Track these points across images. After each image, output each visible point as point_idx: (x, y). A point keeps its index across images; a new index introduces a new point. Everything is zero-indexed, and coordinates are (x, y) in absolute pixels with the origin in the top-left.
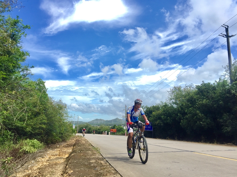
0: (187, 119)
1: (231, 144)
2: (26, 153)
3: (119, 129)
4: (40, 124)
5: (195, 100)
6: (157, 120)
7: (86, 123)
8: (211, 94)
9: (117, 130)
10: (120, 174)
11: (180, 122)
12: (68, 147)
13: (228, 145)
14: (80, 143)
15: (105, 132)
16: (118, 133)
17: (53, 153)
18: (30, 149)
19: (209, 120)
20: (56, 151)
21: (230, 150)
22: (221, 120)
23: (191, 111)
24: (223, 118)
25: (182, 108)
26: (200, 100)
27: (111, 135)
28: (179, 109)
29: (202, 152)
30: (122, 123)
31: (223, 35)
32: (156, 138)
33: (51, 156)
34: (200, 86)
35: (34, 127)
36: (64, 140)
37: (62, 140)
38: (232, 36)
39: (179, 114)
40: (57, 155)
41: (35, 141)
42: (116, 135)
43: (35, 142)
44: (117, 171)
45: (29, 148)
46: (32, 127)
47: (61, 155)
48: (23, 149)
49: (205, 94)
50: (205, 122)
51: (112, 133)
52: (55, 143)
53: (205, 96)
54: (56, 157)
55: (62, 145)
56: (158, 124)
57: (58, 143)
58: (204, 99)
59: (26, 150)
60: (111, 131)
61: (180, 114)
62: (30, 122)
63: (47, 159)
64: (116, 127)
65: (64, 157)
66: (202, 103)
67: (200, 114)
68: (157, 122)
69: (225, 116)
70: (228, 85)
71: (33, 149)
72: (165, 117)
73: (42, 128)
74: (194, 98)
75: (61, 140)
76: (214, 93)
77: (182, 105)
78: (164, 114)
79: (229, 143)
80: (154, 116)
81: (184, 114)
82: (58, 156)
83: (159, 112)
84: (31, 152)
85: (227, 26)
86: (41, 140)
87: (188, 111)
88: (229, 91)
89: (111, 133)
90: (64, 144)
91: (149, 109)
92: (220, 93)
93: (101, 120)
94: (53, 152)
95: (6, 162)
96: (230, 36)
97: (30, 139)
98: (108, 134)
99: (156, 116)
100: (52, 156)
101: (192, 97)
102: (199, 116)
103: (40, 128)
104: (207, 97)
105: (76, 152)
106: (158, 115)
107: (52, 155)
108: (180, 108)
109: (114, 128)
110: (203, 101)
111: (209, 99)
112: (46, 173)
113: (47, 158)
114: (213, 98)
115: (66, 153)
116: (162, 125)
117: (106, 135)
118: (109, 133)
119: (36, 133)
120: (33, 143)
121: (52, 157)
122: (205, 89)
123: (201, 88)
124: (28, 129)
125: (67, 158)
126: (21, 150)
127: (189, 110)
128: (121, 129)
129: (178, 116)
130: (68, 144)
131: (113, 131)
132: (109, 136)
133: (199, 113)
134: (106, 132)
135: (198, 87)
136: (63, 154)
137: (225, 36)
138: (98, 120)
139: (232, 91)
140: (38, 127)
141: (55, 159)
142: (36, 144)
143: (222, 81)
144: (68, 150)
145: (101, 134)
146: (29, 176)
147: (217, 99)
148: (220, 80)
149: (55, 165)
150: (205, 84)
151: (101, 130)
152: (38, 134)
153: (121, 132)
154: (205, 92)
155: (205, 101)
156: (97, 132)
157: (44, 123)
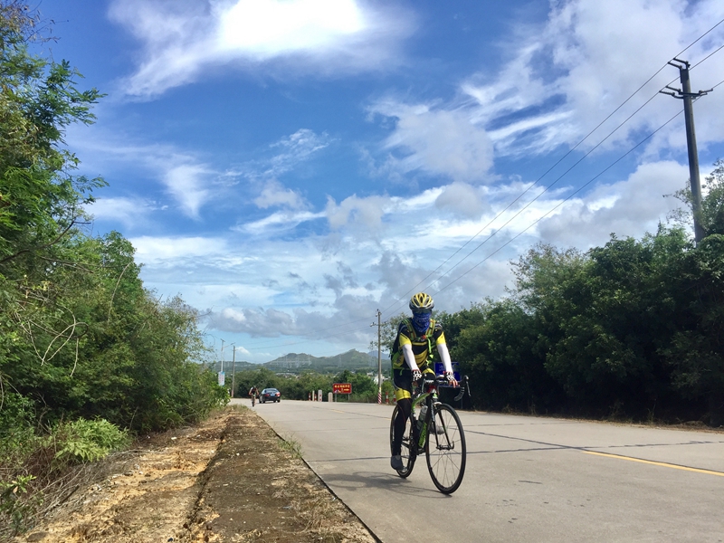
0: (564, 349)
1: (696, 422)
2: (74, 461)
3: (359, 382)
4: (116, 373)
5: (588, 292)
6: (473, 354)
7: (258, 367)
8: (638, 274)
9: (353, 387)
10: (360, 521)
11: (544, 359)
12: (203, 440)
13: (688, 427)
14: (241, 428)
15: (316, 393)
16: (356, 396)
17: (157, 461)
18: (88, 450)
19: (630, 353)
20: (167, 455)
21: (692, 443)
22: (668, 352)
23: (576, 327)
24: (673, 345)
25: (549, 318)
26: (603, 291)
27: (336, 403)
28: (540, 321)
29: (611, 450)
30: (368, 366)
31: (672, 91)
32: (473, 410)
33: (152, 470)
34: (602, 249)
35: (96, 382)
36: (192, 421)
37: (186, 420)
38: (700, 93)
39: (540, 336)
40: (169, 467)
41: (103, 425)
42: (351, 402)
43: (102, 429)
44: (351, 512)
45: (85, 446)
46: (90, 383)
47: (183, 466)
48: (66, 449)
49: (619, 272)
50: (619, 356)
51: (338, 394)
52: (165, 431)
53: (619, 280)
54: (167, 471)
55: (185, 434)
56: (478, 365)
57: (173, 428)
58: (616, 288)
59: (76, 454)
60: (335, 389)
61: (544, 334)
62: (84, 369)
63: (140, 479)
64: (349, 379)
65: (192, 473)
66: (612, 300)
67: (603, 335)
68: (475, 362)
69: (680, 340)
70: (689, 246)
71: (95, 450)
72: (499, 344)
73: (122, 387)
74: (586, 286)
75: (181, 419)
76: (648, 271)
77: (551, 307)
78: (495, 337)
79: (694, 422)
80: (465, 343)
81: (556, 334)
82: (173, 470)
83: (479, 329)
84: (91, 458)
85: (686, 63)
86: (120, 422)
87: (567, 325)
88: (691, 263)
89: (334, 397)
90: (192, 432)
91: (452, 322)
92: (663, 269)
93: (303, 355)
94: (159, 457)
95: (15, 490)
96: (695, 95)
97: (88, 418)
98: (325, 399)
99: (470, 342)
100: (155, 471)
101: (579, 284)
102: (601, 340)
103: (114, 386)
104: (625, 282)
105: (227, 457)
106: (477, 338)
107: (154, 466)
108: (543, 318)
109: (343, 379)
110: (612, 295)
111: (630, 288)
112: (136, 522)
113: (139, 475)
114: (642, 286)
115: (197, 459)
116: (488, 369)
117: (320, 404)
118: (330, 395)
119: (102, 401)
120: (97, 430)
121: (156, 474)
122: (620, 257)
123: (605, 254)
124: (78, 391)
125: (200, 475)
126: (61, 452)
127: (572, 324)
128: (364, 383)
129: (537, 340)
130: (203, 433)
131: (340, 389)
132: (330, 404)
133: (600, 332)
134: (320, 392)
135: (597, 253)
136: (189, 463)
137: (680, 93)
138: (295, 355)
139: (701, 263)
140: (107, 384)
141: (165, 478)
142: (107, 433)
143: (668, 233)
144: (205, 451)
145: (303, 400)
146: (85, 533)
147: (654, 289)
148: (660, 229)
149: (163, 497)
150: (619, 243)
151: (306, 388)
152: (112, 405)
153: (366, 392)
154: (618, 266)
155: (618, 295)
156: (292, 392)
157: (128, 371)
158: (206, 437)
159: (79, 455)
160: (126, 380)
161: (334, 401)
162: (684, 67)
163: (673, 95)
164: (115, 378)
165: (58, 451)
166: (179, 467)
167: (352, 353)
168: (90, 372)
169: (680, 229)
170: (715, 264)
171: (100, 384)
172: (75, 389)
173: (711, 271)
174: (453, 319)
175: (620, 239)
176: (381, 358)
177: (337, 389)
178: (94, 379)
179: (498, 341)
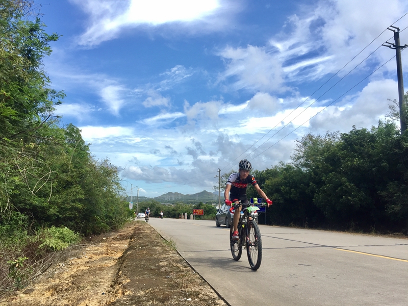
0: (325, 191)
1: (399, 233)
2: (49, 250)
3: (208, 209)
4: (73, 201)
5: (339, 159)
6: (272, 193)
7: (151, 199)
8: (367, 149)
9: (204, 212)
10: (209, 285)
11: (313, 197)
12: (121, 239)
13: (395, 236)
14: (142, 233)
15: (184, 215)
16: (206, 217)
17: (95, 250)
18: (57, 244)
19: (362, 194)
20: (101, 248)
21: (397, 245)
22: (384, 193)
23: (331, 179)
24: (388, 189)
25: (316, 174)
26: (348, 158)
27: (195, 220)
28: (311, 175)
29: (351, 248)
30: (213, 200)
31: (389, 45)
32: (272, 225)
33: (92, 256)
34: (348, 135)
35: (63, 206)
36: (114, 229)
37: (112, 228)
38: (405, 46)
39: (311, 183)
40: (102, 254)
41: (66, 230)
42: (203, 219)
43: (65, 232)
44: (204, 280)
45: (55, 242)
46: (59, 207)
47: (109, 254)
48: (45, 243)
49: (357, 147)
50: (356, 197)
51: (196, 215)
52: (100, 234)
53: (356, 152)
54: (101, 256)
55: (111, 236)
56: (275, 200)
57: (104, 233)
58: (355, 157)
59: (50, 246)
60: (194, 212)
61: (313, 182)
62: (56, 199)
63: (86, 261)
64: (202, 207)
65: (115, 257)
66: (352, 165)
67: (347, 183)
68: (273, 198)
69: (392, 187)
70: (397, 133)
71: (61, 244)
72: (287, 188)
73: (77, 209)
74: (338, 156)
75: (109, 228)
76: (373, 147)
77: (317, 167)
78: (285, 184)
80: (268, 187)
81: (320, 183)
82: (104, 255)
83: (276, 179)
84: (59, 248)
85: (398, 29)
86: (75, 229)
87: (326, 178)
88: (398, 143)
90: (115, 235)
91: (260, 175)
92: (382, 147)
93: (176, 194)
94: (96, 248)
95: (17, 265)
96: (402, 47)
97: (57, 226)
98: (189, 218)
99: (271, 187)
100: (94, 256)
101: (334, 155)
102: (346, 186)
103: (73, 208)
104: (360, 154)
105: (134, 249)
106: (275, 185)
107: (93, 254)
108: (313, 173)
109: (198, 208)
110: (352, 161)
111: (363, 157)
112: (84, 284)
113: (86, 258)
114: (370, 156)
115: (117, 250)
116: (281, 202)
117: (186, 220)
118: (192, 216)
119: (66, 217)
120: (62, 233)
121: (95, 258)
122: (357, 139)
123: (349, 138)
124: (52, 211)
125: (119, 258)
126: (42, 245)
127: (329, 177)
128: (210, 209)
129: (308, 186)
130: (121, 235)
131: (197, 212)
132: (191, 221)
133: (345, 182)
134: (186, 214)
135: (345, 137)
136: (113, 252)
137: (394, 46)
138: (172, 193)
139: (404, 143)
140: (69, 208)
141: (100, 260)
142: (68, 235)
143: (385, 126)
144: (122, 246)
145: (176, 218)
146: (56, 290)
147: (376, 158)
148: (380, 124)
149: (99, 270)
150: (358, 131)
151: (178, 212)
152: (70, 219)
153: (212, 214)
154: (356, 145)
155: (356, 161)
156: (170, 214)
157: (80, 200)
158: (123, 238)
159: (52, 246)
160: (79, 206)
161: (194, 219)
162: (396, 31)
163: (390, 47)
164: (73, 204)
165: (40, 244)
166: (108, 254)
167: (204, 193)
168: (59, 201)
169: (392, 124)
175: (357, 129)
176: (220, 196)
177: (195, 212)
178: (61, 205)
179: (287, 186)
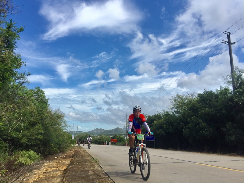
0: (189, 128)
2: (21, 165)
4: (37, 135)
5: (197, 109)
6: (158, 129)
7: (86, 133)
8: (214, 103)
9: (118, 140)
11: (182, 131)
13: (231, 155)
14: (79, 154)
15: (105, 142)
16: (118, 143)
17: (50, 165)
18: (26, 161)
19: (211, 129)
20: (53, 163)
21: (232, 161)
22: (224, 129)
24: (226, 127)
25: (184, 117)
26: (202, 108)
27: (112, 146)
28: (181, 118)
29: (205, 163)
30: (123, 133)
31: (225, 42)
32: (158, 149)
34: (201, 94)
36: (62, 151)
37: (61, 151)
38: (234, 43)
39: (181, 123)
40: (54, 167)
41: (32, 152)
42: (117, 145)
43: (31, 154)
45: (25, 160)
46: (28, 138)
48: (19, 161)
49: (207, 102)
50: (207, 131)
51: (113, 143)
52: (53, 155)
53: (207, 104)
54: (53, 169)
55: (60, 156)
56: (160, 133)
57: (56, 154)
58: (206, 107)
59: (22, 162)
61: (183, 123)
62: (26, 133)
63: (44, 172)
64: (116, 137)
65: (62, 170)
66: (205, 112)
67: (202, 123)
69: (229, 125)
70: (231, 93)
71: (29, 161)
72: (167, 126)
73: (39, 139)
74: (196, 107)
75: (59, 151)
76: (217, 102)
77: (185, 114)
78: (166, 123)
79: (233, 153)
81: (186, 123)
82: (55, 168)
83: (160, 121)
84: (27, 164)
85: (229, 33)
86: (38, 152)
87: (190, 120)
88: (231, 99)
89: (111, 143)
90: (62, 155)
91: (151, 118)
92: (222, 101)
93: (101, 129)
95: (1, 175)
96: (232, 43)
97: (27, 150)
98: (108, 144)
99: (157, 125)
100: (49, 169)
101: (194, 106)
102: (202, 125)
103: (36, 139)
104: (210, 105)
105: (74, 164)
106: (160, 124)
107: (49, 167)
109: (114, 138)
110: (205, 110)
111: (211, 108)
113: (44, 170)
114: (215, 107)
115: (63, 165)
116: (163, 134)
117: (106, 146)
118: (110, 143)
119: (32, 144)
120: (29, 154)
121: (49, 170)
122: (207, 97)
123: (203, 96)
124: (24, 141)
125: (64, 170)
126: (17, 162)
127: (192, 119)
128: (121, 139)
129: (179, 124)
130: (66, 156)
131: (113, 141)
132: (110, 146)
133: (201, 122)
134: (106, 142)
135: (200, 95)
136: (61, 166)
137: (227, 43)
138: (98, 129)
139: (235, 99)
140: (34, 138)
141: (52, 171)
142: (33, 155)
143: (224, 89)
144: (66, 162)
145: (101, 144)
147: (219, 108)
148: (221, 88)
149: (51, 178)
150: (207, 92)
151: (102, 140)
152: (35, 146)
153: (122, 142)
154: (207, 100)
155: (207, 110)
156: (97, 142)
157: (41, 134)
158: (67, 157)
160: (40, 137)
161: (111, 145)
162: (229, 34)
165: (16, 161)
166: (57, 168)
167: (117, 129)
168: (28, 134)
169: (228, 88)
170: (240, 99)
171: (31, 138)
172: (23, 140)
173: (238, 102)
174: (152, 117)
177: (112, 141)
178: (29, 137)
179: (167, 125)
